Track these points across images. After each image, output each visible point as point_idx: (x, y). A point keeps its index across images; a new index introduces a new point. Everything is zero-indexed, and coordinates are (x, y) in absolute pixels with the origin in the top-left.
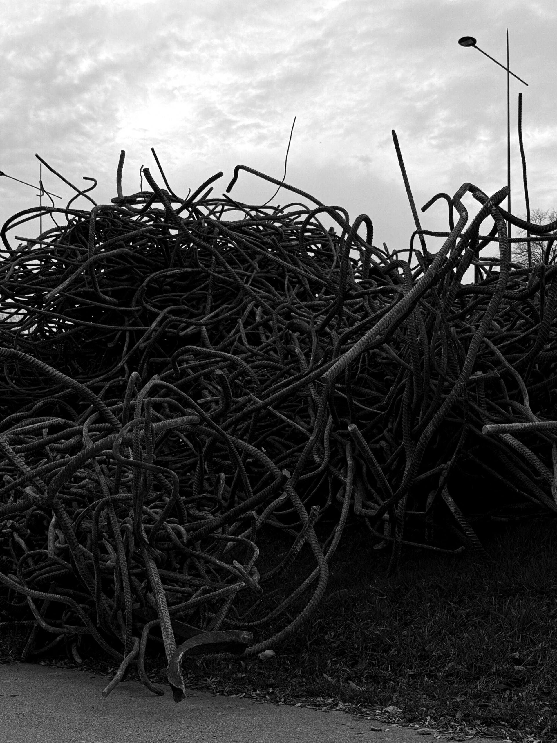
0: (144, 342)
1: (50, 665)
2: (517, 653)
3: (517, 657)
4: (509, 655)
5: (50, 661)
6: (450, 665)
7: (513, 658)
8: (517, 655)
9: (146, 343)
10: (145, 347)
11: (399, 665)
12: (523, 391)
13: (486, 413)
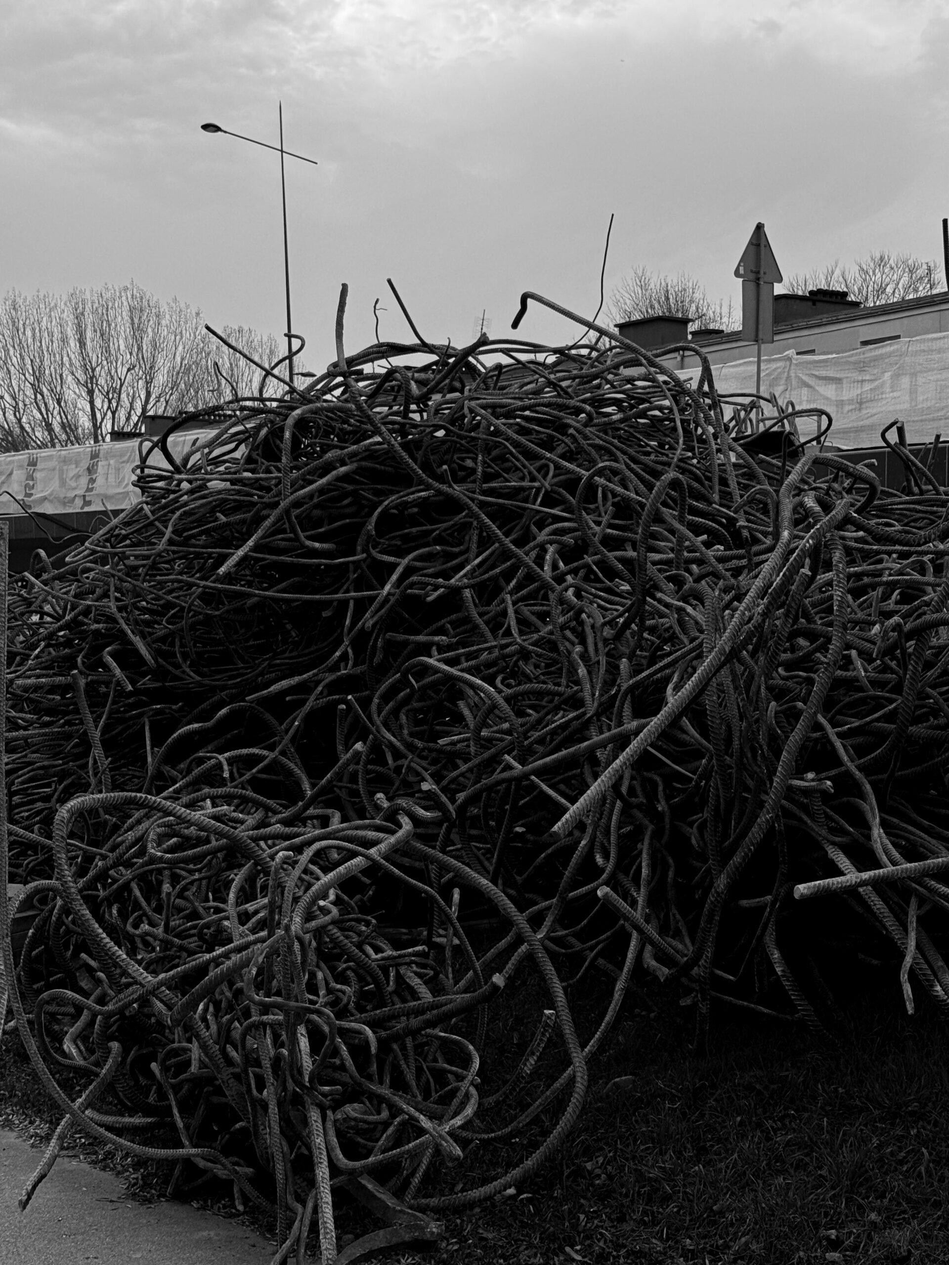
0: (372, 617)
1: (203, 1208)
2: (833, 1231)
3: (833, 1237)
4: (823, 1232)
5: (205, 1201)
6: (743, 1240)
7: (828, 1238)
8: (833, 1233)
9: (375, 619)
10: (374, 626)
11: (677, 1230)
12: (872, 809)
13: (824, 832)
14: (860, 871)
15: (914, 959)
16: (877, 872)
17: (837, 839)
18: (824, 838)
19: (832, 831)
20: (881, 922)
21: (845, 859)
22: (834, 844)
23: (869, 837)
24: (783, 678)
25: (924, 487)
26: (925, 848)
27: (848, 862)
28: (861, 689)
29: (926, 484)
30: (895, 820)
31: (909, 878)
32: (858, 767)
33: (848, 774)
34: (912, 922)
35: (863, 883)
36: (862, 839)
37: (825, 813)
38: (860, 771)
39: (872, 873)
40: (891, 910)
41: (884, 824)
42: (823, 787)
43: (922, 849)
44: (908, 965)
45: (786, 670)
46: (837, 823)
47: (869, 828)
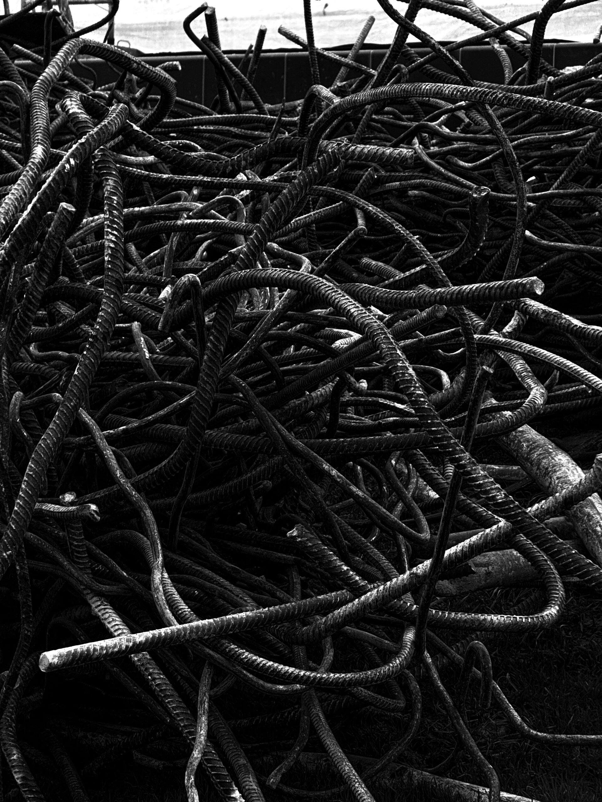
12: (153, 544)
13: (86, 578)
14: (133, 631)
15: (204, 754)
16: (156, 632)
17: (105, 588)
18: (88, 587)
19: (97, 575)
20: (162, 704)
21: (115, 616)
22: (100, 594)
23: (148, 584)
24: (36, 359)
25: (243, 103)
26: (225, 599)
27: (118, 621)
28: (145, 377)
29: (245, 99)
30: (186, 561)
31: (200, 640)
32: (136, 486)
33: (123, 494)
34: (202, 703)
35: (137, 648)
36: (139, 588)
37: (89, 551)
38: (138, 491)
39: (149, 634)
40: (177, 686)
41: (168, 566)
42: (86, 512)
43: (222, 602)
44: (196, 763)
45: (40, 348)
46: (105, 564)
47: (149, 572)
